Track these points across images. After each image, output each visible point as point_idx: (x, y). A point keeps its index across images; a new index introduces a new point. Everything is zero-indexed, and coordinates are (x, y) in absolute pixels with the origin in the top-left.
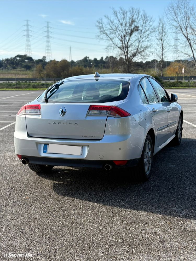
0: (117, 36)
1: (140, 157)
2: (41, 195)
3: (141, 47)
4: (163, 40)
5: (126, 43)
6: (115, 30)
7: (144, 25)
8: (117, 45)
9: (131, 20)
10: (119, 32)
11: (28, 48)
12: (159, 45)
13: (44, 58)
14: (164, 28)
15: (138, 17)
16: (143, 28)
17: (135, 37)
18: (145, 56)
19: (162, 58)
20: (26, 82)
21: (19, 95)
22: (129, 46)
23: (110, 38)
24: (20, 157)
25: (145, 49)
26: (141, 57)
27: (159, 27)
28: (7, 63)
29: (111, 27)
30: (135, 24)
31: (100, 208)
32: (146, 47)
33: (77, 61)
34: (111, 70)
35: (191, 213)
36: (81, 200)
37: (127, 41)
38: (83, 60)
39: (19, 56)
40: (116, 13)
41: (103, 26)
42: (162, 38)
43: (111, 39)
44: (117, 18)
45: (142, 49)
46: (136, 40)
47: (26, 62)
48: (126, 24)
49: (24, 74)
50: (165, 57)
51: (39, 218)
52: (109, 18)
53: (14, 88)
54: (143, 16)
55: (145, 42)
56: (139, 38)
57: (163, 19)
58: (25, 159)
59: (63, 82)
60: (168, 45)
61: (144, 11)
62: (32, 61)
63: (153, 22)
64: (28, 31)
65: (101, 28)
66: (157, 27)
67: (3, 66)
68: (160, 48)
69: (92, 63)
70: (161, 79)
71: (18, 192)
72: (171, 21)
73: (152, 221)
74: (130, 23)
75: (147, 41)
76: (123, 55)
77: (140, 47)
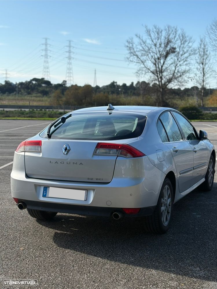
0: (149, 59)
1: (156, 204)
2: (39, 247)
3: (178, 72)
4: (205, 64)
5: (160, 67)
6: (147, 52)
7: (182, 46)
8: (150, 69)
9: (166, 40)
10: (152, 54)
11: (46, 70)
12: (199, 70)
13: (64, 82)
14: (206, 50)
15: (175, 37)
16: (181, 50)
17: (172, 60)
18: (182, 82)
19: (203, 85)
20: (41, 110)
21: (32, 125)
22: (164, 71)
23: (141, 60)
24: (17, 200)
25: (183, 74)
26: (178, 84)
27: (200, 48)
28: (21, 87)
29: (143, 48)
30: (171, 45)
31: (104, 264)
32: (184, 72)
33: (102, 87)
34: (141, 97)
35: (211, 273)
36: (84, 254)
37: (162, 65)
38: (109, 85)
39: (35, 79)
40: (150, 32)
41: (134, 47)
42: (203, 62)
43: (142, 62)
44: (150, 37)
45: (179, 74)
46: (172, 64)
47: (43, 86)
48: (160, 45)
49: (40, 101)
50: (207, 84)
51: (32, 273)
52: (141, 37)
53: (27, 117)
54: (180, 35)
55: (183, 66)
56: (176, 61)
57: (205, 39)
58: (22, 204)
59: (71, 114)
60: (211, 70)
61: (182, 30)
62: (50, 86)
63: (193, 43)
64: (47, 50)
65: (131, 49)
66: (197, 49)
67: (16, 91)
68: (201, 73)
69: (120, 90)
70: (201, 110)
71: (12, 242)
72: (214, 42)
73: (162, 281)
74: (166, 43)
75: (185, 65)
76: (157, 81)
77: (176, 71)
